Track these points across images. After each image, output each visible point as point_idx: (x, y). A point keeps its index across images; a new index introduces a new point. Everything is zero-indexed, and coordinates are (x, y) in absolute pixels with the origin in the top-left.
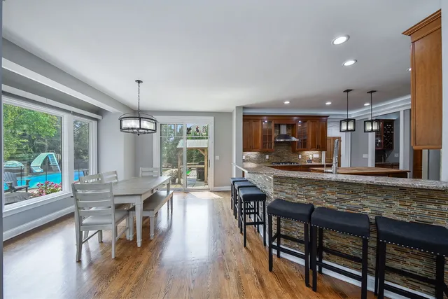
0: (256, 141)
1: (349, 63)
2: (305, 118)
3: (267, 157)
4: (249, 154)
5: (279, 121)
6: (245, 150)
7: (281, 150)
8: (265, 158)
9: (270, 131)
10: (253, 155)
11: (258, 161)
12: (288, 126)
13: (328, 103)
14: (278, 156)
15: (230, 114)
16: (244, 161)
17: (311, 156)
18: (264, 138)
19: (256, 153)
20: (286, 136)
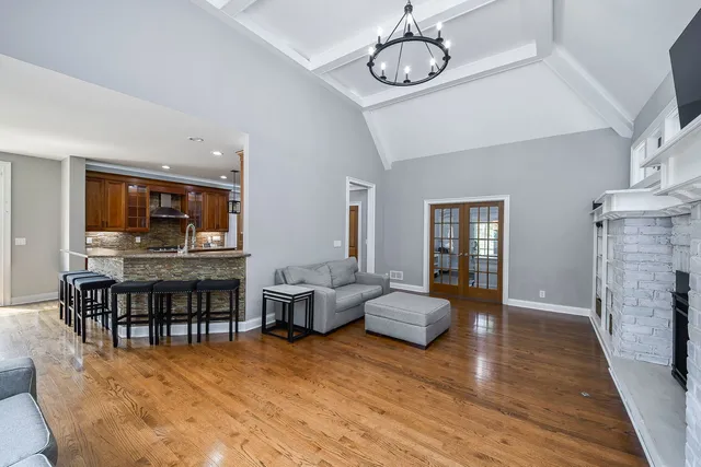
0: (115, 215)
1: (217, 153)
2: (200, 189)
3: (138, 240)
4: (100, 234)
5: (157, 188)
6: (89, 229)
7: (163, 229)
8: (133, 241)
9: (143, 201)
10: (109, 236)
11: (119, 247)
12: (175, 197)
13: (224, 177)
14: (158, 239)
15: (58, 163)
16: (87, 245)
17: (209, 238)
18: (131, 210)
19: (116, 233)
20: (171, 211)
